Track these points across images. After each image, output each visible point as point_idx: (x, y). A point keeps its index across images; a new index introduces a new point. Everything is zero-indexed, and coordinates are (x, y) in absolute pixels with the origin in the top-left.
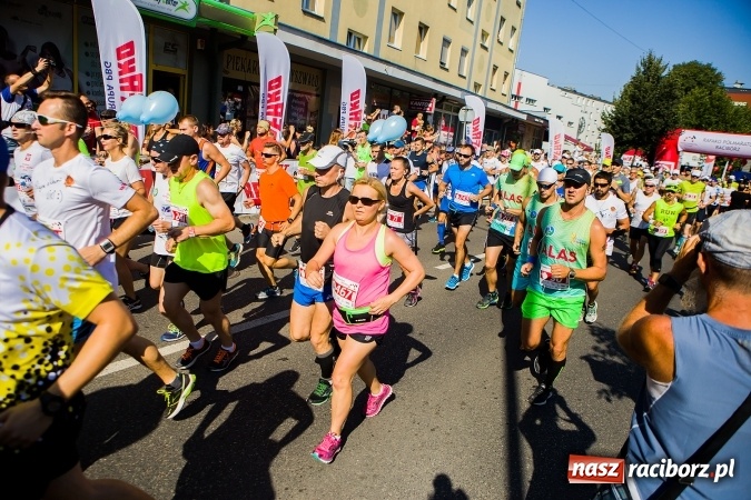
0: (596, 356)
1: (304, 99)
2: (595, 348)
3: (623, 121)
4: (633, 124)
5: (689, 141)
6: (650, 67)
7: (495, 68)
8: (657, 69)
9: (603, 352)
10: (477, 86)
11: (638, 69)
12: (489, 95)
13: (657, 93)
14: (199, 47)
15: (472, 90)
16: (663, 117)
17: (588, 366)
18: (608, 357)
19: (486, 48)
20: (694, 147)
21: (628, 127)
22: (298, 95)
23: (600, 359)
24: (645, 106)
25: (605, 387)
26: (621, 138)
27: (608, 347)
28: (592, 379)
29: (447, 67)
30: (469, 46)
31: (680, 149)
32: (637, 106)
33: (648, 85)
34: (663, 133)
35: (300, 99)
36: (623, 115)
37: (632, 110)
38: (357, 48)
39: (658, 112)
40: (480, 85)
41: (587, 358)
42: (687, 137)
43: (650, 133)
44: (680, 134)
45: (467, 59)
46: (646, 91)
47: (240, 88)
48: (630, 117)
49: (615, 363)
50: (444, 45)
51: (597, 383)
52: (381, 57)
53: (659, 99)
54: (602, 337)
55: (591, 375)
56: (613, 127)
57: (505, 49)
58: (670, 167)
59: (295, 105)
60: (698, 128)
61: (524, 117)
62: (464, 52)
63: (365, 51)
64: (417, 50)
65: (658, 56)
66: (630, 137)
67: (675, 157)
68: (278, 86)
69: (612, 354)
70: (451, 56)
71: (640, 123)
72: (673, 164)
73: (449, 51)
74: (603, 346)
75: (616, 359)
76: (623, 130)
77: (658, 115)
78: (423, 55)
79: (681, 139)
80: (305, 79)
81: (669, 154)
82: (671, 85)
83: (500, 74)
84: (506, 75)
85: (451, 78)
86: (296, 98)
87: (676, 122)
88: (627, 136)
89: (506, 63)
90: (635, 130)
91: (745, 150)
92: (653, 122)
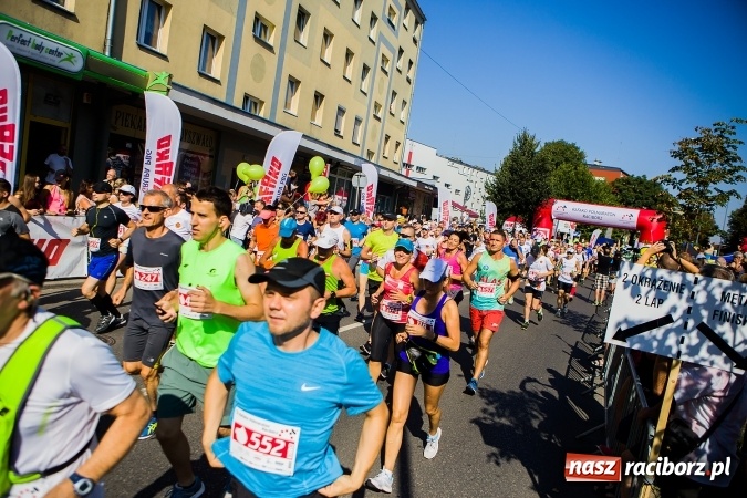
0: (485, 419)
1: (197, 159)
2: (484, 411)
3: (504, 190)
4: (512, 193)
5: (561, 210)
6: (525, 143)
7: (387, 138)
8: (531, 146)
9: (491, 414)
10: (370, 153)
11: (515, 144)
12: (382, 162)
13: (532, 166)
14: (85, 101)
15: (365, 157)
16: (538, 188)
17: (477, 429)
18: (497, 420)
19: (379, 119)
20: (565, 215)
21: (509, 196)
22: (191, 155)
23: (489, 422)
24: (522, 178)
25: (494, 450)
26: (503, 206)
27: (496, 408)
28: (481, 441)
29: (341, 134)
30: (362, 116)
31: (554, 217)
32: (515, 177)
33: (524, 158)
34: (538, 203)
35: (192, 159)
36: (504, 185)
37: (512, 181)
38: (253, 112)
39: (533, 184)
40: (373, 153)
41: (477, 421)
42: (559, 207)
43: (527, 203)
44: (553, 203)
45: (360, 129)
46: (522, 165)
47: (129, 145)
48: (510, 187)
49: (503, 425)
50: (338, 114)
51: (485, 446)
52: (277, 121)
53: (534, 171)
54: (491, 399)
55: (481, 438)
56: (496, 196)
57: (396, 120)
58: (546, 233)
59: (187, 165)
60: (568, 198)
61: (415, 184)
62: (358, 121)
63: (261, 115)
64: (313, 116)
65: (532, 134)
66: (511, 206)
67: (550, 225)
68: (168, 145)
69: (500, 416)
70: (346, 124)
71: (519, 193)
72: (548, 230)
73: (343, 119)
74: (491, 409)
75: (504, 421)
76: (503, 198)
77: (534, 186)
78: (318, 121)
79: (554, 207)
80: (198, 140)
81: (544, 222)
82: (543, 160)
83: (392, 143)
84: (398, 144)
85: (345, 145)
86: (188, 158)
87: (549, 193)
88: (509, 205)
89: (397, 134)
90: (515, 199)
91: (606, 219)
92: (530, 192)
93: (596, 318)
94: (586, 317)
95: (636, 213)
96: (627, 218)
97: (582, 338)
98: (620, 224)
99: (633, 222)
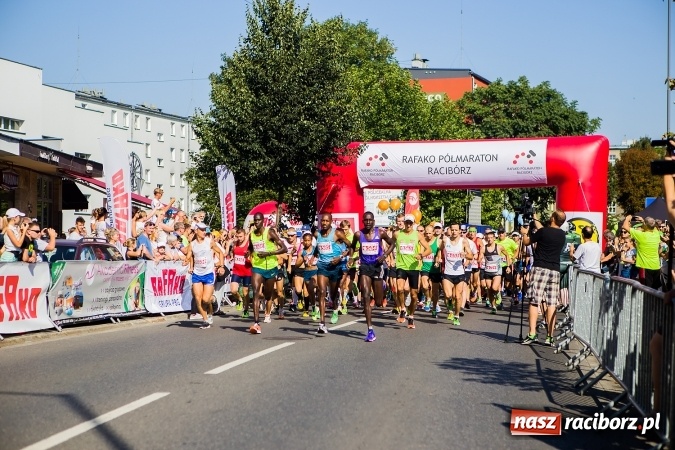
3: (242, 133)
4: (264, 139)
5: (376, 164)
11: (252, 22)
13: (299, 70)
16: (321, 119)
20: (388, 177)
21: (256, 147)
24: (282, 99)
31: (362, 184)
32: (265, 99)
33: (278, 51)
34: (326, 154)
36: (240, 121)
37: (258, 109)
39: (309, 109)
43: (301, 156)
44: (358, 151)
46: (277, 67)
48: (256, 124)
53: (306, 82)
56: (224, 148)
60: (393, 138)
61: (14, 149)
66: (266, 169)
67: (357, 204)
71: (279, 137)
72: (355, 216)
76: (245, 154)
77: (311, 114)
79: (362, 161)
81: (344, 197)
82: (322, 52)
87: (346, 128)
88: (256, 167)
90: (271, 152)
91: (480, 172)
92: (304, 130)
93: (544, 366)
94: (525, 366)
95: (540, 146)
96: (523, 162)
97: (551, 399)
98: (512, 176)
99: (538, 170)
